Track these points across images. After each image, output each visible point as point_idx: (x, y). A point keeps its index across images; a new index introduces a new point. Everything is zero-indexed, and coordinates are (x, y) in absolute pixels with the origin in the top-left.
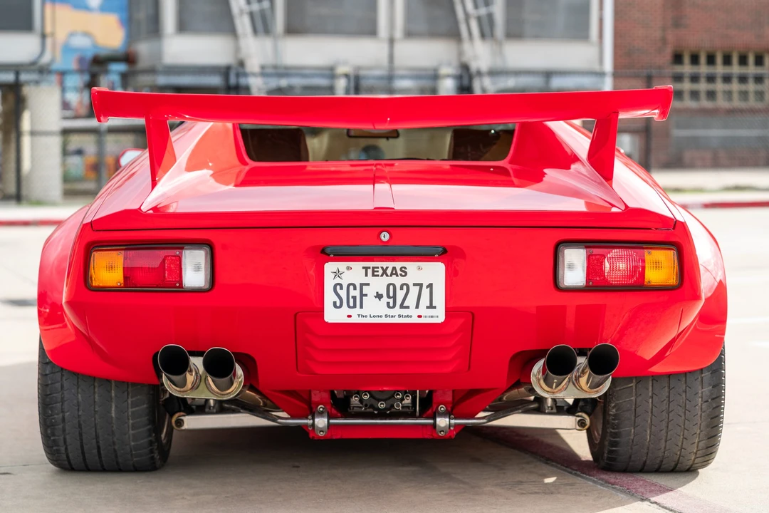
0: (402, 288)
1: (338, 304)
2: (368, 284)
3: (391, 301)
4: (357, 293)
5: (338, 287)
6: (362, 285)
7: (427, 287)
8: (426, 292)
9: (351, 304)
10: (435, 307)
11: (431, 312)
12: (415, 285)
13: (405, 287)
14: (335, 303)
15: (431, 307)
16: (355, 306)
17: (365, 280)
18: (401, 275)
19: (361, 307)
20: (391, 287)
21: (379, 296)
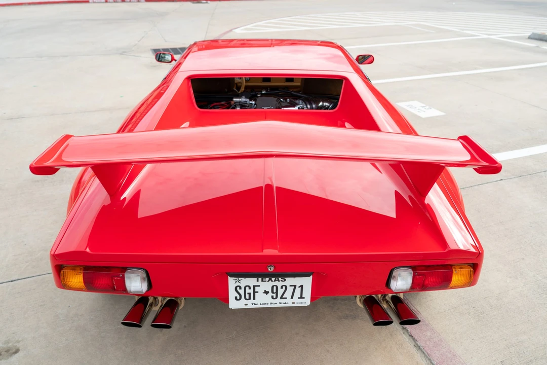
0: (282, 287)
1: (238, 298)
2: (259, 286)
3: (275, 295)
4: (251, 291)
5: (238, 288)
6: (254, 287)
7: (299, 287)
8: (298, 290)
9: (247, 297)
10: (304, 298)
11: (301, 300)
12: (291, 286)
13: (284, 287)
14: (236, 298)
15: (301, 297)
16: (250, 299)
17: (257, 284)
18: (282, 281)
19: (254, 299)
20: (275, 287)
21: (266, 292)
